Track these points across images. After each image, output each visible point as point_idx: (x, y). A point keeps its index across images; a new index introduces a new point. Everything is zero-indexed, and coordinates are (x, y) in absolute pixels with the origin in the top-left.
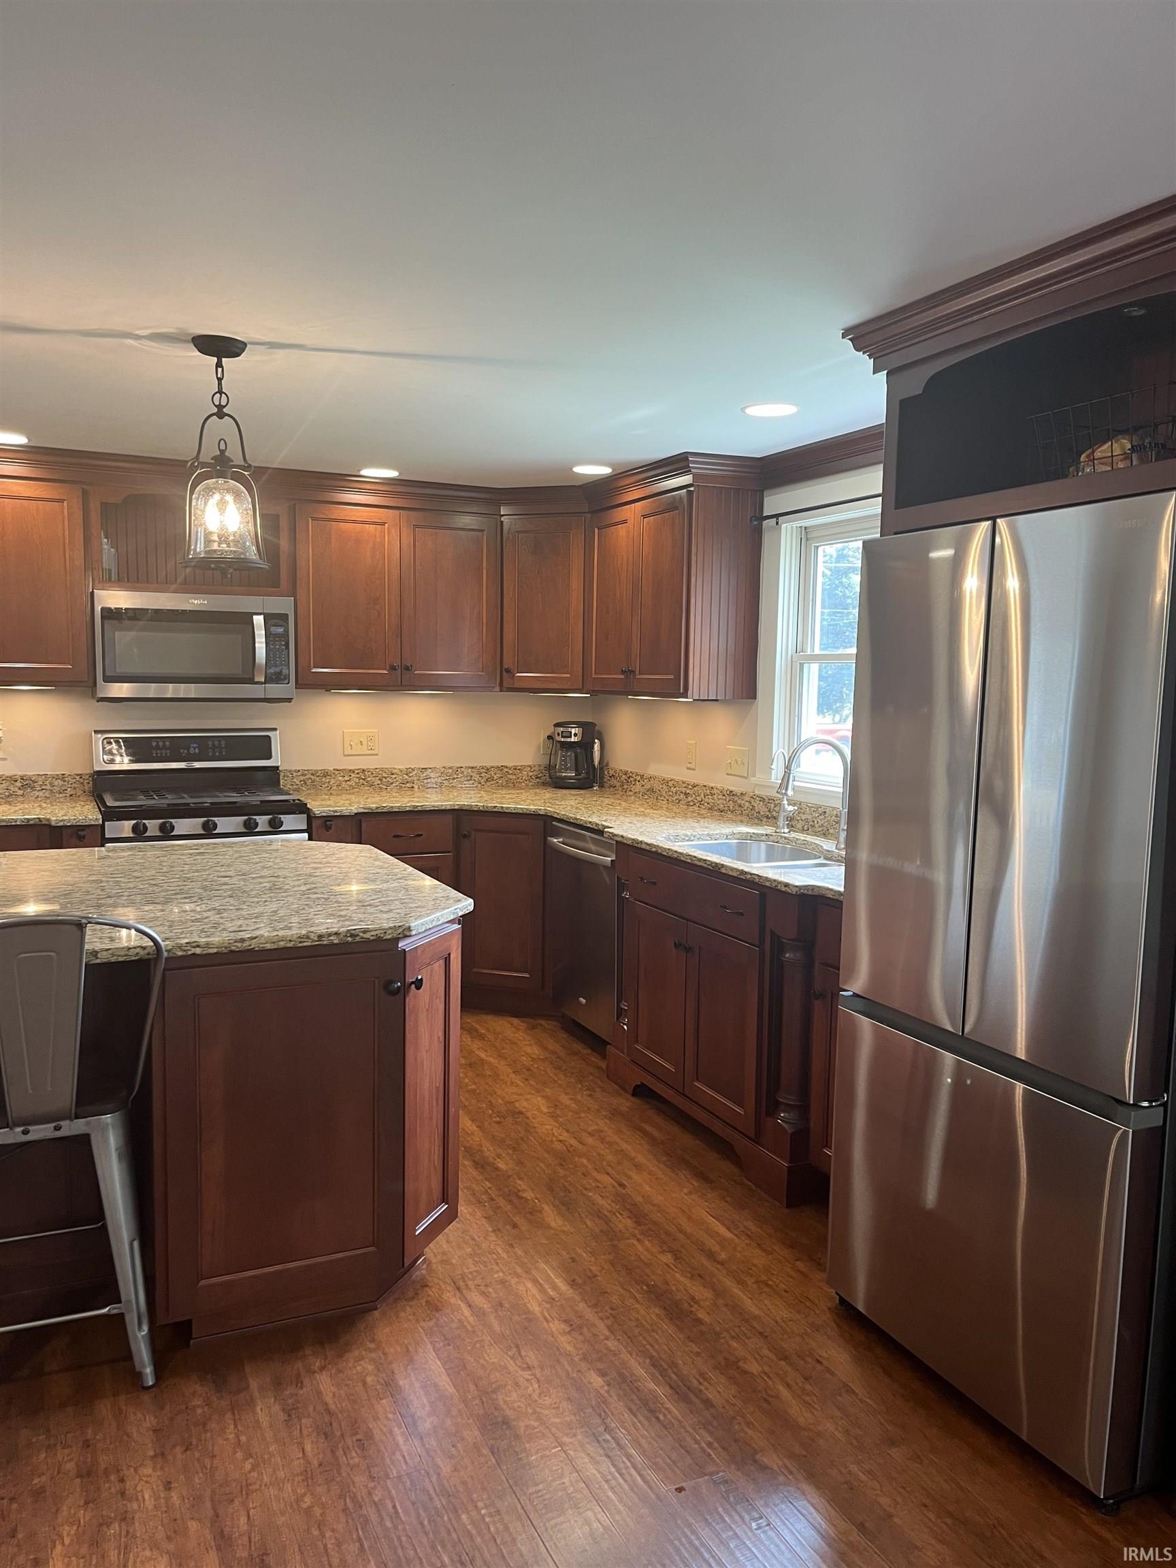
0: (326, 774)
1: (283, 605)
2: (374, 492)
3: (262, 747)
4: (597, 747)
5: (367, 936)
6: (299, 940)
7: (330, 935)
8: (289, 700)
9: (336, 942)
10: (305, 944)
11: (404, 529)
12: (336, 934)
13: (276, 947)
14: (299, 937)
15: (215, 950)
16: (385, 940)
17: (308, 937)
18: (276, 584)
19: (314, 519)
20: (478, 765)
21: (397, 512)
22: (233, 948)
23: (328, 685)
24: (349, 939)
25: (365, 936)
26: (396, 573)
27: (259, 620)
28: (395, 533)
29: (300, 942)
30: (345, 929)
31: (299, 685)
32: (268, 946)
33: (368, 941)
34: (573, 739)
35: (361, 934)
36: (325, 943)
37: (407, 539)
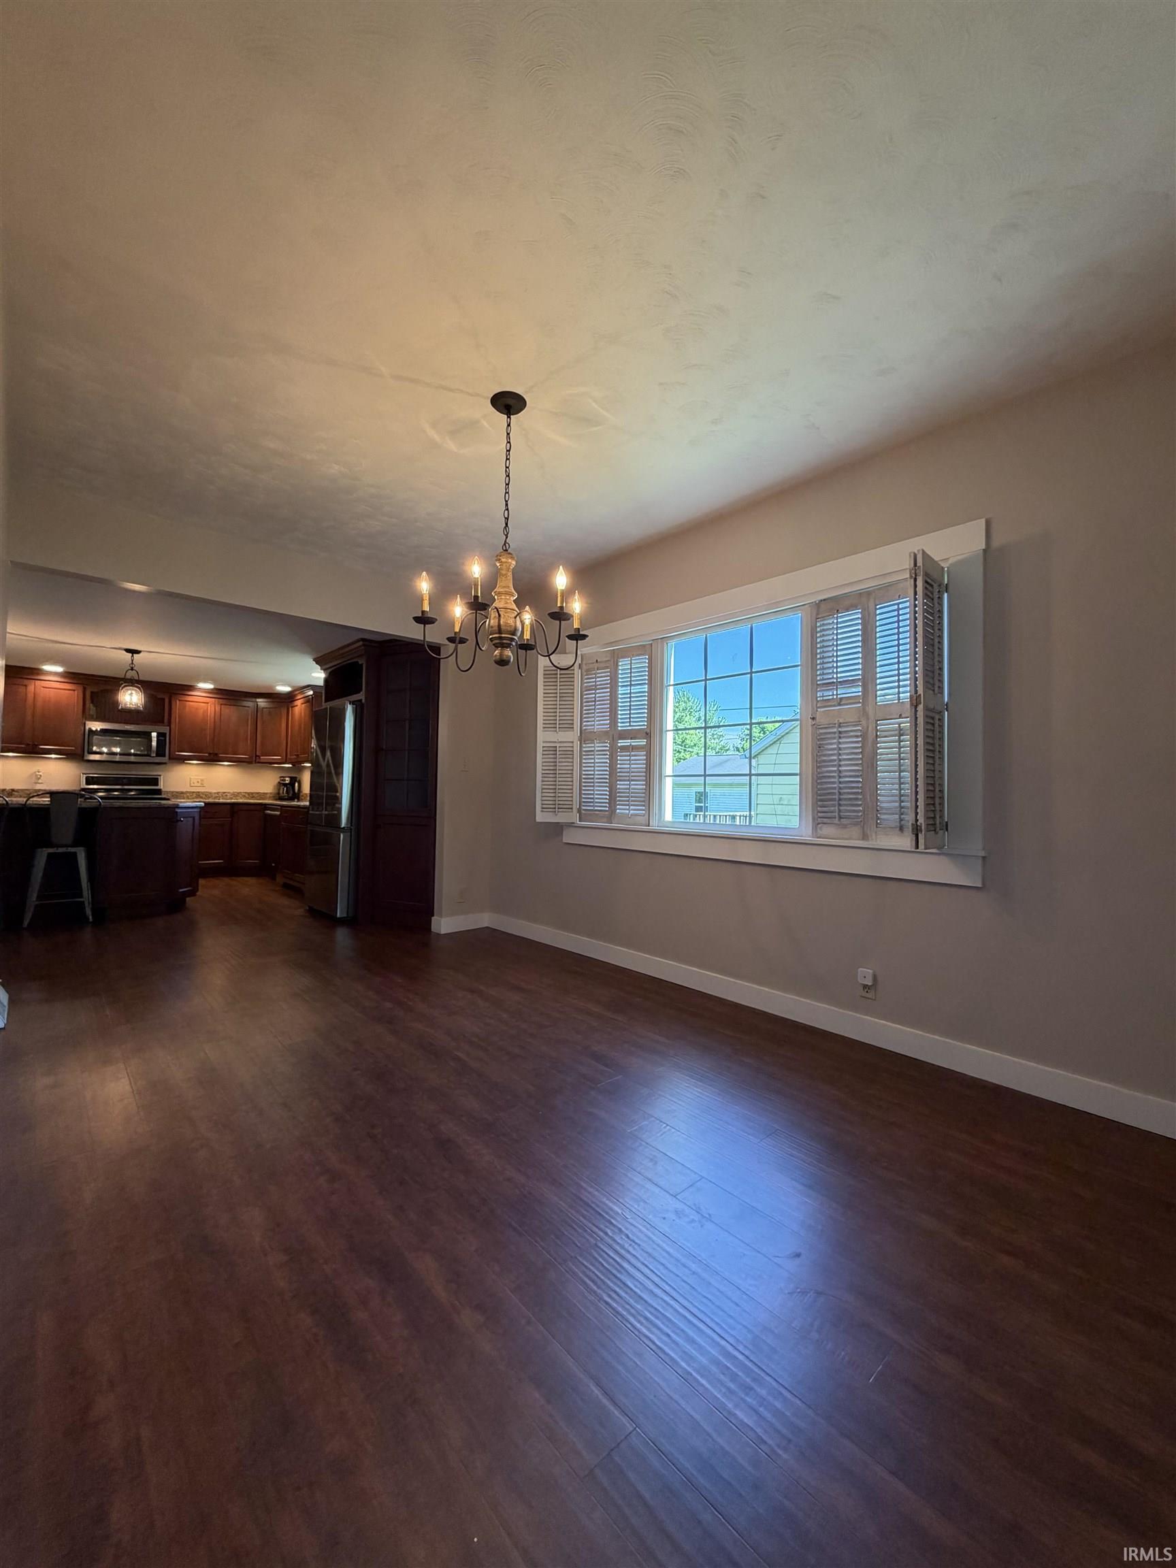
0: (182, 793)
1: (165, 730)
2: (206, 692)
3: (155, 781)
4: (297, 784)
8: (165, 763)
11: (216, 705)
18: (163, 722)
19: (179, 700)
20: (248, 791)
21: (217, 700)
23: (182, 760)
26: (213, 720)
27: (154, 734)
28: (213, 706)
31: (170, 758)
34: (287, 782)
37: (218, 708)
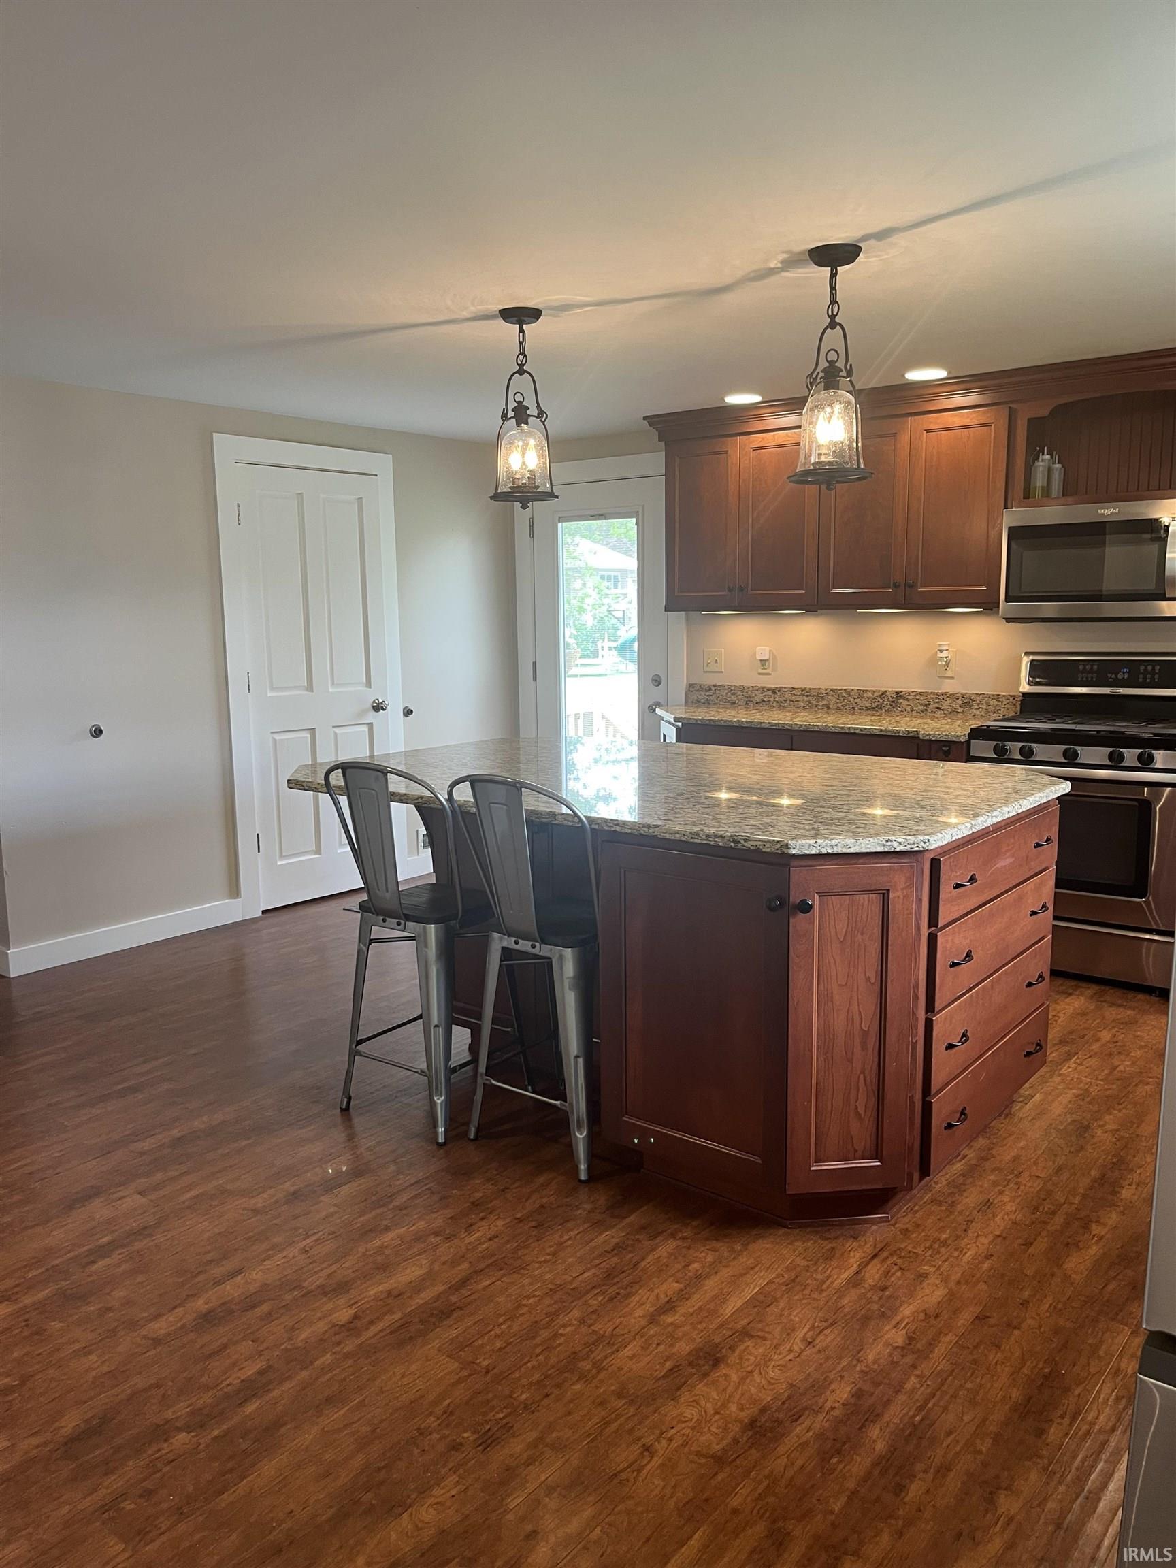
5: (748, 844)
6: (691, 836)
7: (716, 836)
9: (721, 844)
10: (696, 841)
12: (721, 836)
13: (673, 838)
14: (691, 833)
15: (629, 831)
16: (765, 852)
17: (698, 835)
22: (642, 832)
24: (732, 844)
25: (745, 844)
29: (692, 838)
30: (729, 834)
32: (668, 836)
33: (748, 850)
35: (742, 842)
36: (712, 843)
